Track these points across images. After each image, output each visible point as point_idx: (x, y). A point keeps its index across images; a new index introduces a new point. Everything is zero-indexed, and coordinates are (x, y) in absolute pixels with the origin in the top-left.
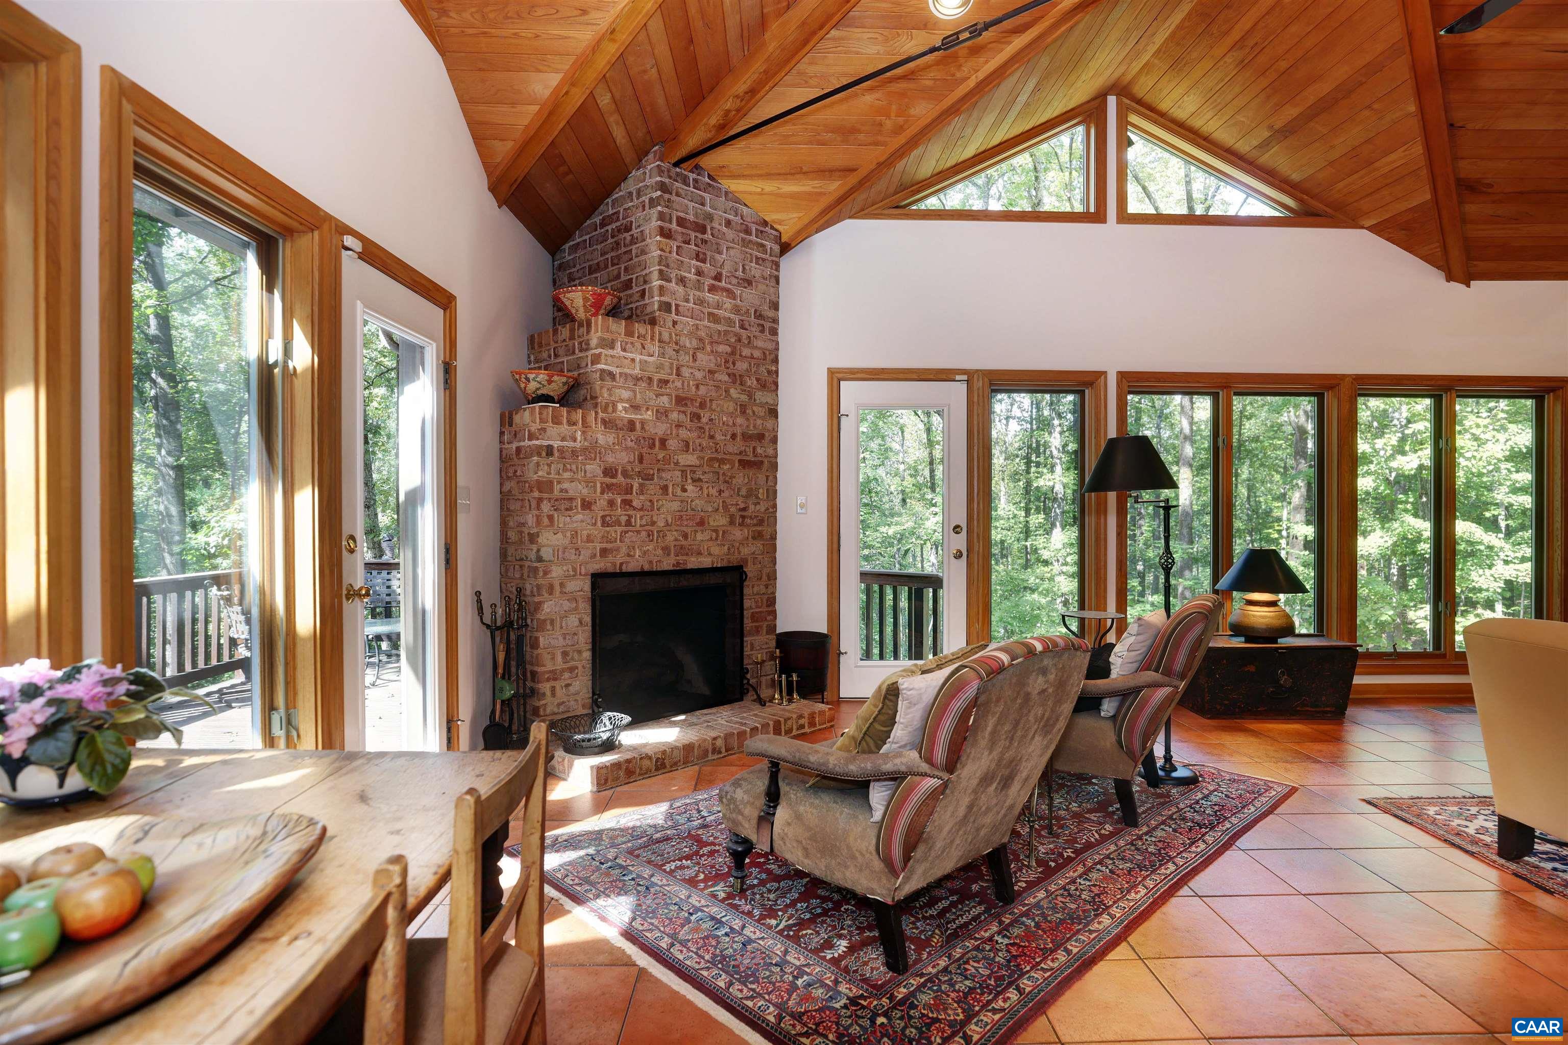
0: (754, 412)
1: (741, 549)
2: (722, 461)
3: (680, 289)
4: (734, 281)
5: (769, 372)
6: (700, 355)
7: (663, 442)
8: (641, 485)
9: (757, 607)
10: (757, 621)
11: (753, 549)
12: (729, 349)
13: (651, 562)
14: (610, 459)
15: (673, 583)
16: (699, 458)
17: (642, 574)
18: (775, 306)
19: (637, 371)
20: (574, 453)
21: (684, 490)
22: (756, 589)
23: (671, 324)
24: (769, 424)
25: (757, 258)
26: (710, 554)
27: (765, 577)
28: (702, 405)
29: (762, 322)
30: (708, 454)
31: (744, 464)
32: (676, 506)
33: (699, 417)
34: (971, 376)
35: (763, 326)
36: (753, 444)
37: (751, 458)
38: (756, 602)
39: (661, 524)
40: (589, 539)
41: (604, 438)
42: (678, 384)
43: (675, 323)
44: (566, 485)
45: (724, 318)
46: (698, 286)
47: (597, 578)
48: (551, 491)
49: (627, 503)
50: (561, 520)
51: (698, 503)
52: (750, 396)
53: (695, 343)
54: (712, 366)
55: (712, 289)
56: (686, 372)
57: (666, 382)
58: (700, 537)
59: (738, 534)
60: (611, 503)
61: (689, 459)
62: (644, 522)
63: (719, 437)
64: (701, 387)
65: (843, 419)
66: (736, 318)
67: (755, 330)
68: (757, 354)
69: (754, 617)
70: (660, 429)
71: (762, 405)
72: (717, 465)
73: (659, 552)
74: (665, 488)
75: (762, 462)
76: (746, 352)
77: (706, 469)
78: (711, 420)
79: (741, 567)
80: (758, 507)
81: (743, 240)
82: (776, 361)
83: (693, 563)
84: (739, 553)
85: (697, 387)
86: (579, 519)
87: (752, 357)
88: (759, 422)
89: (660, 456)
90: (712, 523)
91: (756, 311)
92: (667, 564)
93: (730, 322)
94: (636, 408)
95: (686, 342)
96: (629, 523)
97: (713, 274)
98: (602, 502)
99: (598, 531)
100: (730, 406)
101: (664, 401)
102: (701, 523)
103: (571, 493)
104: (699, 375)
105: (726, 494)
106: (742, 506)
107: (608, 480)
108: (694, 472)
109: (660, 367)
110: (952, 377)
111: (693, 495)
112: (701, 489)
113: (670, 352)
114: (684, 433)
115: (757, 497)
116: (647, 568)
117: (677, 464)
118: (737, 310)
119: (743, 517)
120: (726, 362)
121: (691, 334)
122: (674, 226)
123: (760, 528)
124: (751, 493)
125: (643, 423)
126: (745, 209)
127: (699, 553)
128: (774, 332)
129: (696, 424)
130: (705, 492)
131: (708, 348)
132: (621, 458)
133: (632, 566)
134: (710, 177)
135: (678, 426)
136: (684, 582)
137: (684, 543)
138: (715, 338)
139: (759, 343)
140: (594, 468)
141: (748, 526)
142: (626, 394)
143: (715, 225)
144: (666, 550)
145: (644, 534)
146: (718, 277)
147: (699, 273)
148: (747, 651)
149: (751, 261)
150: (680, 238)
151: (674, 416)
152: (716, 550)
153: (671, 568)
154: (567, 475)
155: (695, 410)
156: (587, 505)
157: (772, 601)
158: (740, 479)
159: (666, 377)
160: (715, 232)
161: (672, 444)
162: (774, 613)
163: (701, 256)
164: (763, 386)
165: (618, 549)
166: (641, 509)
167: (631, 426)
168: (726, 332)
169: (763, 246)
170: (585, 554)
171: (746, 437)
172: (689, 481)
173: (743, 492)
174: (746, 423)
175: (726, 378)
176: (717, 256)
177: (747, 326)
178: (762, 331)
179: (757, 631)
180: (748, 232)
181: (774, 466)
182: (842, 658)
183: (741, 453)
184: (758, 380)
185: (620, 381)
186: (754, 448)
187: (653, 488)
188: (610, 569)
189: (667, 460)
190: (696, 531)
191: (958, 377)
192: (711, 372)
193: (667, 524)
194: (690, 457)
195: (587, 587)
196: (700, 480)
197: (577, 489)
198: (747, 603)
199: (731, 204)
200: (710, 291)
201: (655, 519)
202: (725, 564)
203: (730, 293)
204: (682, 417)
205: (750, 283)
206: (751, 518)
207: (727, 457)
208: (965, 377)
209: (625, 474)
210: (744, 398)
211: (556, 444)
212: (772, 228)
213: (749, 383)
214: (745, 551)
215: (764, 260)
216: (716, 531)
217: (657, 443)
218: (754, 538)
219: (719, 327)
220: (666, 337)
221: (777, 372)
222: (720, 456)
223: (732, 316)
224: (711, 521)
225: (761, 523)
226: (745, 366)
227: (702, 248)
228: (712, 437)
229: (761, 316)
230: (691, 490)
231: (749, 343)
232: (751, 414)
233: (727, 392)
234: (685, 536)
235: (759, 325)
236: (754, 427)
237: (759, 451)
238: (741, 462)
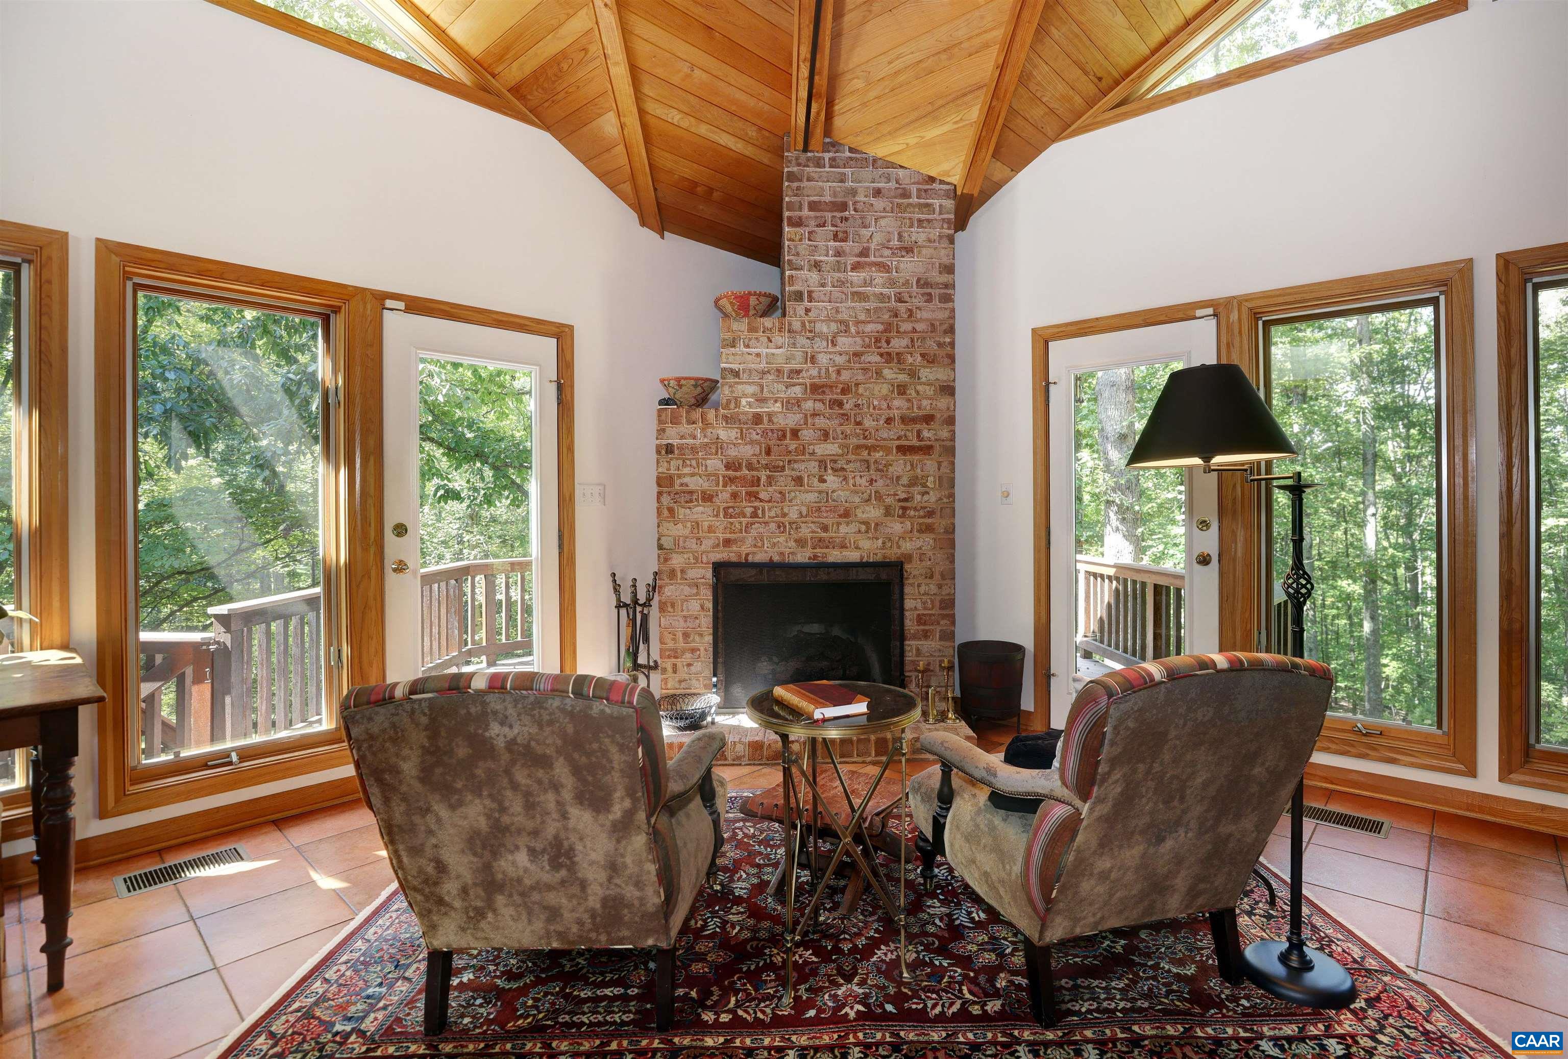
0: (918, 392)
1: (901, 543)
2: (871, 449)
3: (814, 276)
4: (887, 252)
5: (940, 345)
6: (840, 340)
7: (795, 433)
8: (769, 477)
9: (925, 608)
10: (925, 624)
11: (919, 543)
12: (880, 327)
13: (782, 554)
14: (733, 452)
15: (809, 577)
16: (841, 446)
17: (771, 566)
18: (949, 269)
19: (763, 365)
20: (694, 450)
21: (824, 481)
22: (923, 589)
23: (802, 312)
24: (943, 402)
25: (920, 221)
26: (857, 548)
27: (937, 576)
28: (844, 391)
29: (929, 290)
30: (854, 441)
31: (902, 450)
32: (811, 497)
33: (840, 404)
34: (1218, 309)
35: (930, 294)
36: (918, 426)
37: (915, 442)
38: (924, 603)
39: (793, 515)
40: (711, 530)
41: (726, 434)
42: (814, 372)
43: (808, 311)
44: (686, 480)
45: (875, 294)
46: (838, 267)
47: (719, 568)
48: (672, 485)
49: (753, 496)
50: (681, 512)
51: (842, 495)
52: (913, 374)
53: (834, 326)
54: (858, 349)
55: (856, 267)
56: (823, 359)
57: (798, 372)
58: (843, 529)
59: (896, 527)
60: (734, 496)
61: (830, 448)
62: (773, 514)
63: (868, 423)
64: (844, 372)
65: (1053, 387)
66: (891, 292)
67: (918, 301)
68: (920, 327)
69: (920, 620)
70: (791, 420)
71: (931, 384)
72: (865, 453)
73: (792, 544)
74: (799, 481)
75: (930, 447)
76: (906, 326)
77: (852, 457)
78: (857, 406)
79: (902, 563)
80: (926, 498)
81: (899, 205)
82: (951, 330)
83: (835, 556)
84: (899, 547)
85: (839, 372)
86: (701, 512)
87: (914, 330)
88: (925, 403)
89: (792, 447)
90: (860, 515)
91: (918, 281)
92: (802, 556)
93: (882, 298)
94: (761, 400)
95: (823, 328)
96: (754, 515)
97: (857, 251)
98: (725, 495)
99: (720, 523)
100: (885, 389)
101: (797, 391)
102: (846, 514)
103: (692, 487)
104: (840, 360)
105: (880, 483)
106: (903, 496)
107: (730, 473)
108: (835, 461)
109: (788, 359)
110: (1195, 313)
111: (835, 486)
112: (845, 479)
113: (802, 341)
114: (821, 422)
115: (924, 485)
116: (776, 558)
117: (813, 454)
118: (892, 283)
119: (904, 509)
120: (878, 340)
121: (829, 320)
122: (806, 212)
123: (929, 521)
124: (913, 482)
125: (770, 415)
126: (901, 172)
127: (843, 546)
128: (947, 299)
129: (837, 410)
130: (851, 482)
131: (853, 329)
132: (747, 452)
133: (760, 557)
134: (851, 150)
135: (814, 415)
136: (823, 576)
137: (824, 535)
138: (862, 317)
139: (925, 315)
140: (715, 464)
141: (912, 518)
142: (750, 389)
143: (861, 198)
144: (801, 543)
145: (773, 526)
146: (864, 253)
147: (838, 253)
148: (910, 656)
149: (911, 226)
150: (813, 223)
151: (809, 405)
152: (866, 544)
153: (807, 560)
154: (686, 470)
155: (835, 396)
156: (708, 498)
157: (949, 603)
158: (900, 466)
159: (798, 367)
160: (860, 206)
161: (807, 434)
162: (952, 619)
163: (840, 235)
164: (930, 360)
165: (743, 540)
166: (769, 501)
167: (757, 419)
168: (876, 310)
169: (928, 205)
170: (707, 544)
171: (904, 420)
172: (830, 471)
173: (904, 480)
174: (906, 406)
175: (878, 358)
176: (863, 232)
177: (907, 298)
178: (929, 298)
179: (926, 635)
180: (906, 195)
181: (950, 451)
182: (1053, 680)
183: (899, 438)
184: (923, 355)
185: (744, 377)
186: (919, 432)
187: (783, 481)
188: (734, 558)
189: (802, 450)
190: (839, 524)
191: (1202, 312)
192: (856, 354)
193: (802, 516)
194: (829, 446)
195: (709, 574)
196: (843, 469)
197: (696, 483)
198: (909, 604)
199: (881, 171)
200: (853, 269)
201: (786, 510)
202: (879, 558)
203: (883, 267)
204: (819, 406)
205: (909, 250)
206: (915, 509)
207: (882, 443)
208: (1210, 311)
209: (750, 467)
210: (903, 378)
211: (675, 442)
212: (942, 182)
213: (910, 360)
214: (908, 546)
215: (929, 221)
216: (866, 523)
217: (788, 435)
218: (920, 531)
219: (867, 305)
220: (797, 326)
221: (952, 344)
222: (870, 442)
223: (885, 291)
224: (859, 513)
225: (930, 514)
226: (905, 342)
227: (843, 226)
228: (859, 423)
229: (927, 284)
230: (832, 481)
231: (910, 316)
232: (914, 394)
233: (879, 373)
234: (825, 529)
235: (923, 295)
236: (919, 408)
237: (926, 434)
238: (900, 449)
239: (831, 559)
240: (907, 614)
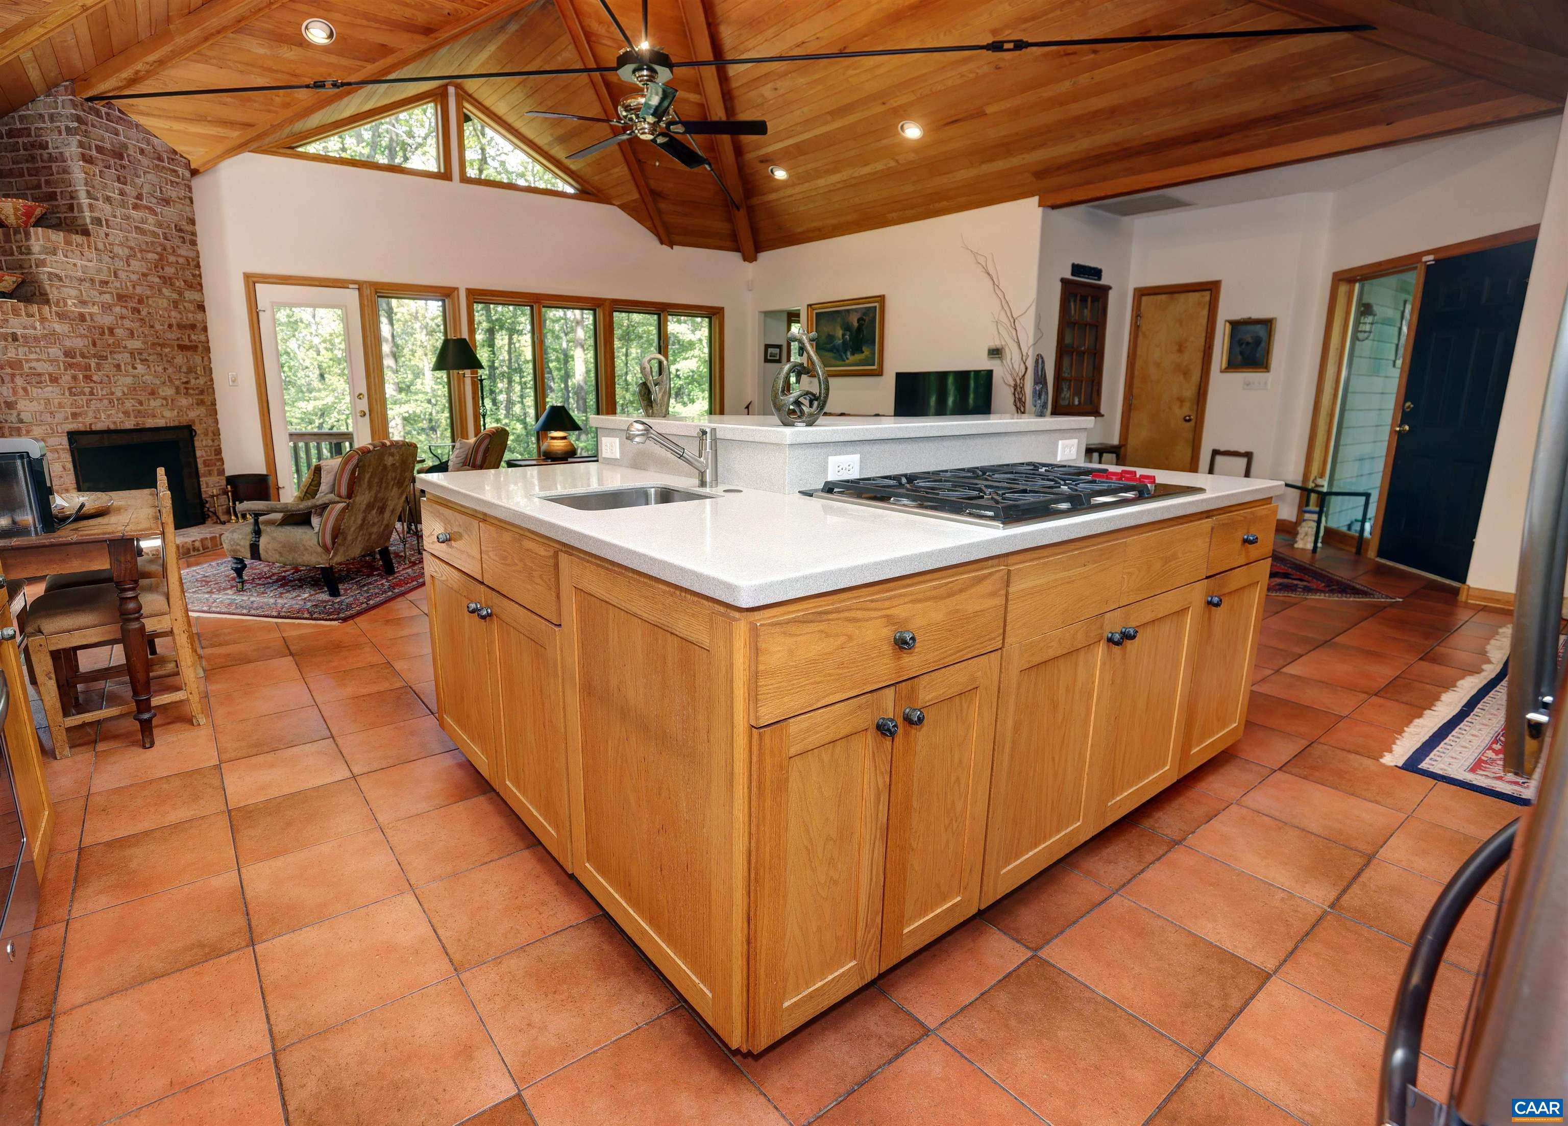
0: (185, 307)
1: (188, 412)
2: (163, 346)
3: (108, 208)
4: (154, 200)
5: (194, 275)
6: (132, 262)
7: (111, 331)
8: (97, 364)
9: (207, 455)
10: (208, 466)
11: (198, 412)
12: (157, 257)
13: (115, 423)
14: (68, 343)
15: (136, 439)
16: (145, 343)
17: (108, 432)
18: (192, 222)
19: (80, 274)
20: (36, 339)
21: (135, 368)
22: (204, 443)
23: (103, 236)
24: (199, 316)
25: (172, 182)
26: (163, 417)
27: (210, 434)
28: (140, 301)
29: (182, 235)
30: (151, 339)
31: (182, 348)
32: (129, 380)
33: (139, 312)
34: (360, 286)
35: (183, 238)
36: (188, 332)
37: (187, 343)
38: (206, 452)
39: (119, 394)
40: (60, 405)
41: (60, 327)
42: (117, 284)
43: (107, 235)
44: (33, 364)
45: (150, 231)
46: (123, 204)
47: (72, 435)
48: (21, 368)
49: (88, 377)
50: (34, 391)
51: (148, 378)
52: (180, 294)
53: (127, 251)
54: (145, 270)
55: (136, 207)
56: (122, 275)
57: (107, 283)
58: (153, 403)
59: (184, 402)
60: (74, 377)
61: (136, 344)
62: (104, 393)
63: (158, 326)
64: (137, 287)
65: (261, 314)
66: (160, 231)
67: (177, 242)
68: (181, 260)
69: (206, 463)
70: (107, 320)
71: (191, 302)
72: (159, 349)
73: (121, 415)
74: (118, 367)
75: (196, 347)
76: (172, 259)
77: (150, 351)
78: (149, 313)
79: (190, 426)
80: (198, 381)
81: (157, 166)
82: (198, 266)
83: (150, 423)
84: (187, 415)
85: (134, 287)
86: (50, 391)
87: (177, 262)
88: (190, 315)
89: (111, 342)
90: (161, 393)
91: (176, 226)
92: (129, 424)
93: (155, 235)
94: (83, 303)
95: (118, 250)
96: (92, 393)
97: (134, 194)
98: (67, 377)
99: (67, 399)
100: (165, 303)
101: (107, 298)
102: (153, 393)
103: (39, 370)
104: (134, 277)
105: (170, 370)
106: (185, 380)
107: (69, 360)
108: (141, 354)
109: (99, 271)
110: (346, 285)
111: (143, 372)
112: (149, 367)
113: (106, 258)
114: (127, 324)
115: (197, 373)
116: (112, 427)
117: (125, 347)
118: (159, 224)
119: (187, 389)
120: (156, 266)
121: (121, 245)
122: (94, 153)
123: (202, 397)
124: (190, 370)
125: (91, 315)
126: (155, 140)
127: (154, 416)
128: (194, 243)
129: (136, 315)
130: (153, 369)
131: (139, 255)
132: (78, 343)
133: (99, 426)
134: (120, 111)
135: (122, 318)
136: (145, 438)
137: (140, 408)
138: (144, 247)
139: (183, 252)
140: (55, 351)
141: (192, 395)
142: (73, 292)
143: (131, 152)
144: (126, 413)
145: (106, 402)
146: (139, 197)
147: (122, 193)
148: (204, 488)
149: (167, 184)
150: (101, 164)
151: (117, 310)
152: (168, 414)
153: (132, 427)
154: (33, 355)
155: (134, 305)
156: (54, 379)
157: (218, 451)
158: (180, 359)
159: (105, 278)
160: (131, 158)
161: (119, 332)
162: (222, 460)
163: (122, 179)
164: (190, 286)
165: (86, 413)
166: (101, 383)
167: (82, 317)
168: (153, 243)
169: (175, 171)
170: (59, 417)
171: (180, 326)
172: (138, 361)
173: (184, 369)
174: (179, 316)
175: (157, 280)
176: (137, 180)
177: (170, 238)
178: (184, 242)
179: (210, 473)
180: (160, 159)
181: (207, 350)
182: (281, 492)
183: (178, 339)
184: (185, 281)
185: (66, 281)
186: (189, 336)
187: (108, 367)
188: (82, 428)
189: (117, 344)
190: (149, 400)
191: (351, 286)
192: (144, 275)
193: (124, 394)
194: (136, 342)
195: (65, 441)
196: (146, 360)
197: (44, 367)
198: (199, 453)
199: (142, 135)
200: (134, 208)
201: (113, 390)
202: (176, 424)
203: (153, 211)
204: (124, 311)
205: (168, 202)
206: (193, 389)
207: (167, 342)
208: (356, 286)
209: (82, 355)
210: (175, 296)
211: (19, 331)
212: (181, 156)
213: (177, 284)
214: (192, 415)
215: (177, 183)
216: (165, 399)
217: (106, 331)
218: (198, 404)
219: (146, 238)
220: (100, 246)
221: (200, 276)
222: (161, 341)
223: (156, 229)
224: (160, 391)
225: (202, 392)
226: (173, 270)
227: (122, 173)
228: (152, 327)
229: (181, 230)
230: (141, 368)
231: (174, 251)
232: (183, 309)
233: (160, 291)
234: (141, 403)
235: (180, 237)
236: (187, 319)
237: (193, 337)
238: (179, 346)
239: (148, 426)
240: (198, 460)
